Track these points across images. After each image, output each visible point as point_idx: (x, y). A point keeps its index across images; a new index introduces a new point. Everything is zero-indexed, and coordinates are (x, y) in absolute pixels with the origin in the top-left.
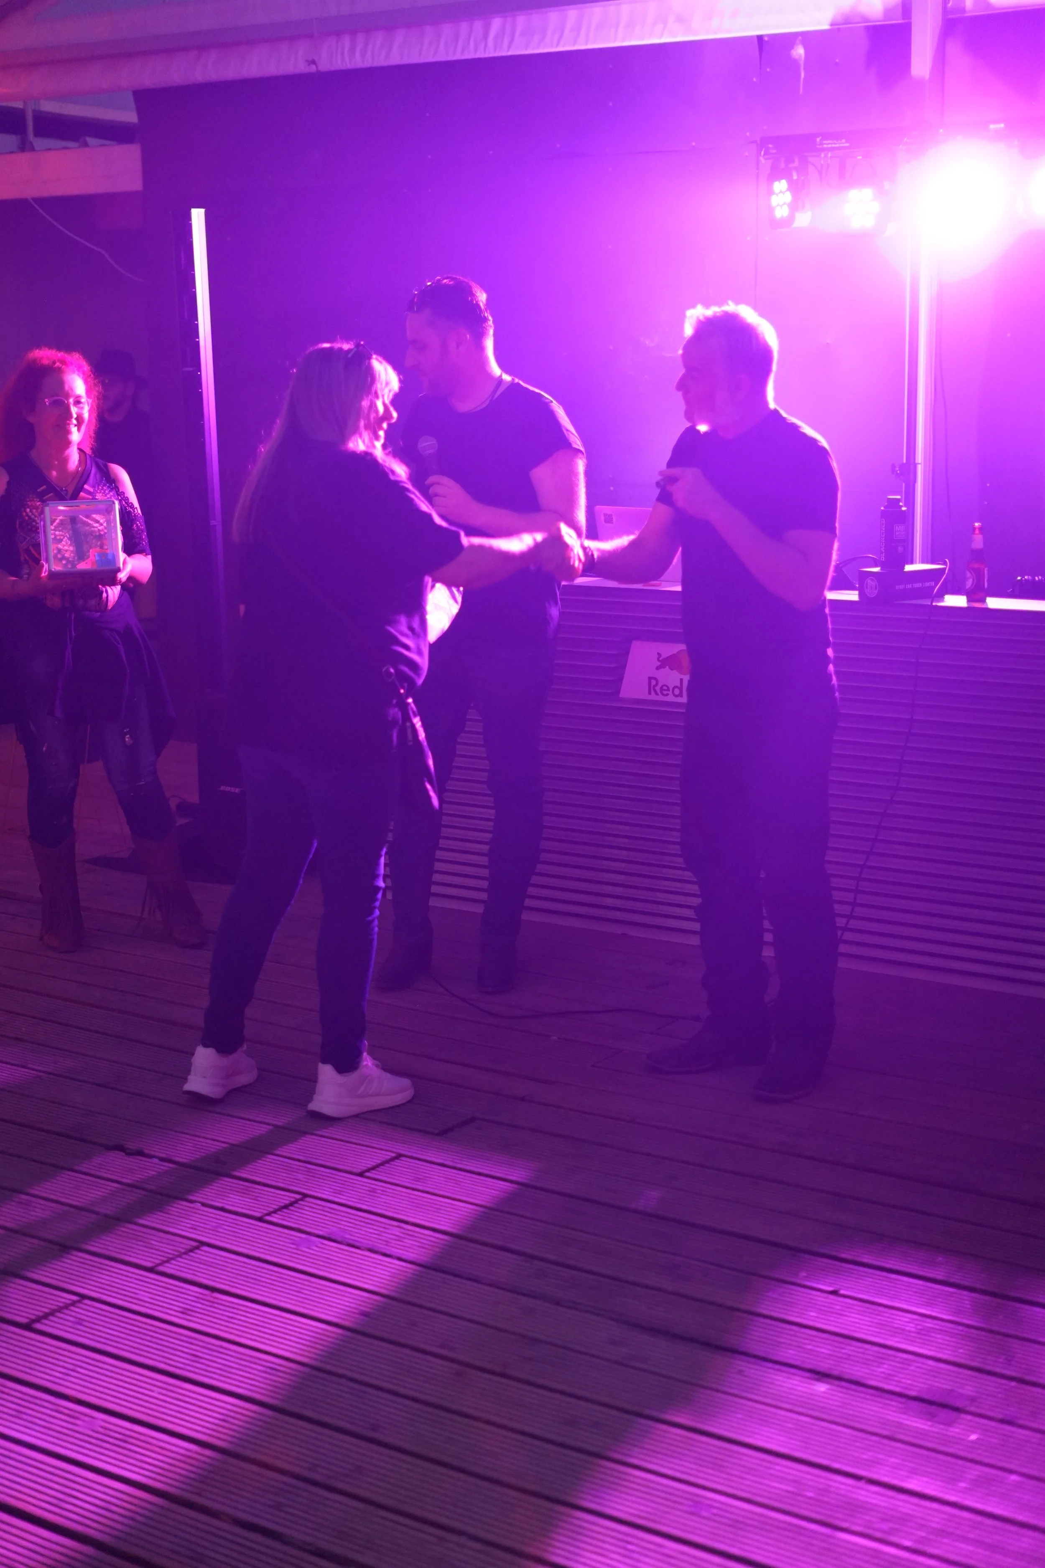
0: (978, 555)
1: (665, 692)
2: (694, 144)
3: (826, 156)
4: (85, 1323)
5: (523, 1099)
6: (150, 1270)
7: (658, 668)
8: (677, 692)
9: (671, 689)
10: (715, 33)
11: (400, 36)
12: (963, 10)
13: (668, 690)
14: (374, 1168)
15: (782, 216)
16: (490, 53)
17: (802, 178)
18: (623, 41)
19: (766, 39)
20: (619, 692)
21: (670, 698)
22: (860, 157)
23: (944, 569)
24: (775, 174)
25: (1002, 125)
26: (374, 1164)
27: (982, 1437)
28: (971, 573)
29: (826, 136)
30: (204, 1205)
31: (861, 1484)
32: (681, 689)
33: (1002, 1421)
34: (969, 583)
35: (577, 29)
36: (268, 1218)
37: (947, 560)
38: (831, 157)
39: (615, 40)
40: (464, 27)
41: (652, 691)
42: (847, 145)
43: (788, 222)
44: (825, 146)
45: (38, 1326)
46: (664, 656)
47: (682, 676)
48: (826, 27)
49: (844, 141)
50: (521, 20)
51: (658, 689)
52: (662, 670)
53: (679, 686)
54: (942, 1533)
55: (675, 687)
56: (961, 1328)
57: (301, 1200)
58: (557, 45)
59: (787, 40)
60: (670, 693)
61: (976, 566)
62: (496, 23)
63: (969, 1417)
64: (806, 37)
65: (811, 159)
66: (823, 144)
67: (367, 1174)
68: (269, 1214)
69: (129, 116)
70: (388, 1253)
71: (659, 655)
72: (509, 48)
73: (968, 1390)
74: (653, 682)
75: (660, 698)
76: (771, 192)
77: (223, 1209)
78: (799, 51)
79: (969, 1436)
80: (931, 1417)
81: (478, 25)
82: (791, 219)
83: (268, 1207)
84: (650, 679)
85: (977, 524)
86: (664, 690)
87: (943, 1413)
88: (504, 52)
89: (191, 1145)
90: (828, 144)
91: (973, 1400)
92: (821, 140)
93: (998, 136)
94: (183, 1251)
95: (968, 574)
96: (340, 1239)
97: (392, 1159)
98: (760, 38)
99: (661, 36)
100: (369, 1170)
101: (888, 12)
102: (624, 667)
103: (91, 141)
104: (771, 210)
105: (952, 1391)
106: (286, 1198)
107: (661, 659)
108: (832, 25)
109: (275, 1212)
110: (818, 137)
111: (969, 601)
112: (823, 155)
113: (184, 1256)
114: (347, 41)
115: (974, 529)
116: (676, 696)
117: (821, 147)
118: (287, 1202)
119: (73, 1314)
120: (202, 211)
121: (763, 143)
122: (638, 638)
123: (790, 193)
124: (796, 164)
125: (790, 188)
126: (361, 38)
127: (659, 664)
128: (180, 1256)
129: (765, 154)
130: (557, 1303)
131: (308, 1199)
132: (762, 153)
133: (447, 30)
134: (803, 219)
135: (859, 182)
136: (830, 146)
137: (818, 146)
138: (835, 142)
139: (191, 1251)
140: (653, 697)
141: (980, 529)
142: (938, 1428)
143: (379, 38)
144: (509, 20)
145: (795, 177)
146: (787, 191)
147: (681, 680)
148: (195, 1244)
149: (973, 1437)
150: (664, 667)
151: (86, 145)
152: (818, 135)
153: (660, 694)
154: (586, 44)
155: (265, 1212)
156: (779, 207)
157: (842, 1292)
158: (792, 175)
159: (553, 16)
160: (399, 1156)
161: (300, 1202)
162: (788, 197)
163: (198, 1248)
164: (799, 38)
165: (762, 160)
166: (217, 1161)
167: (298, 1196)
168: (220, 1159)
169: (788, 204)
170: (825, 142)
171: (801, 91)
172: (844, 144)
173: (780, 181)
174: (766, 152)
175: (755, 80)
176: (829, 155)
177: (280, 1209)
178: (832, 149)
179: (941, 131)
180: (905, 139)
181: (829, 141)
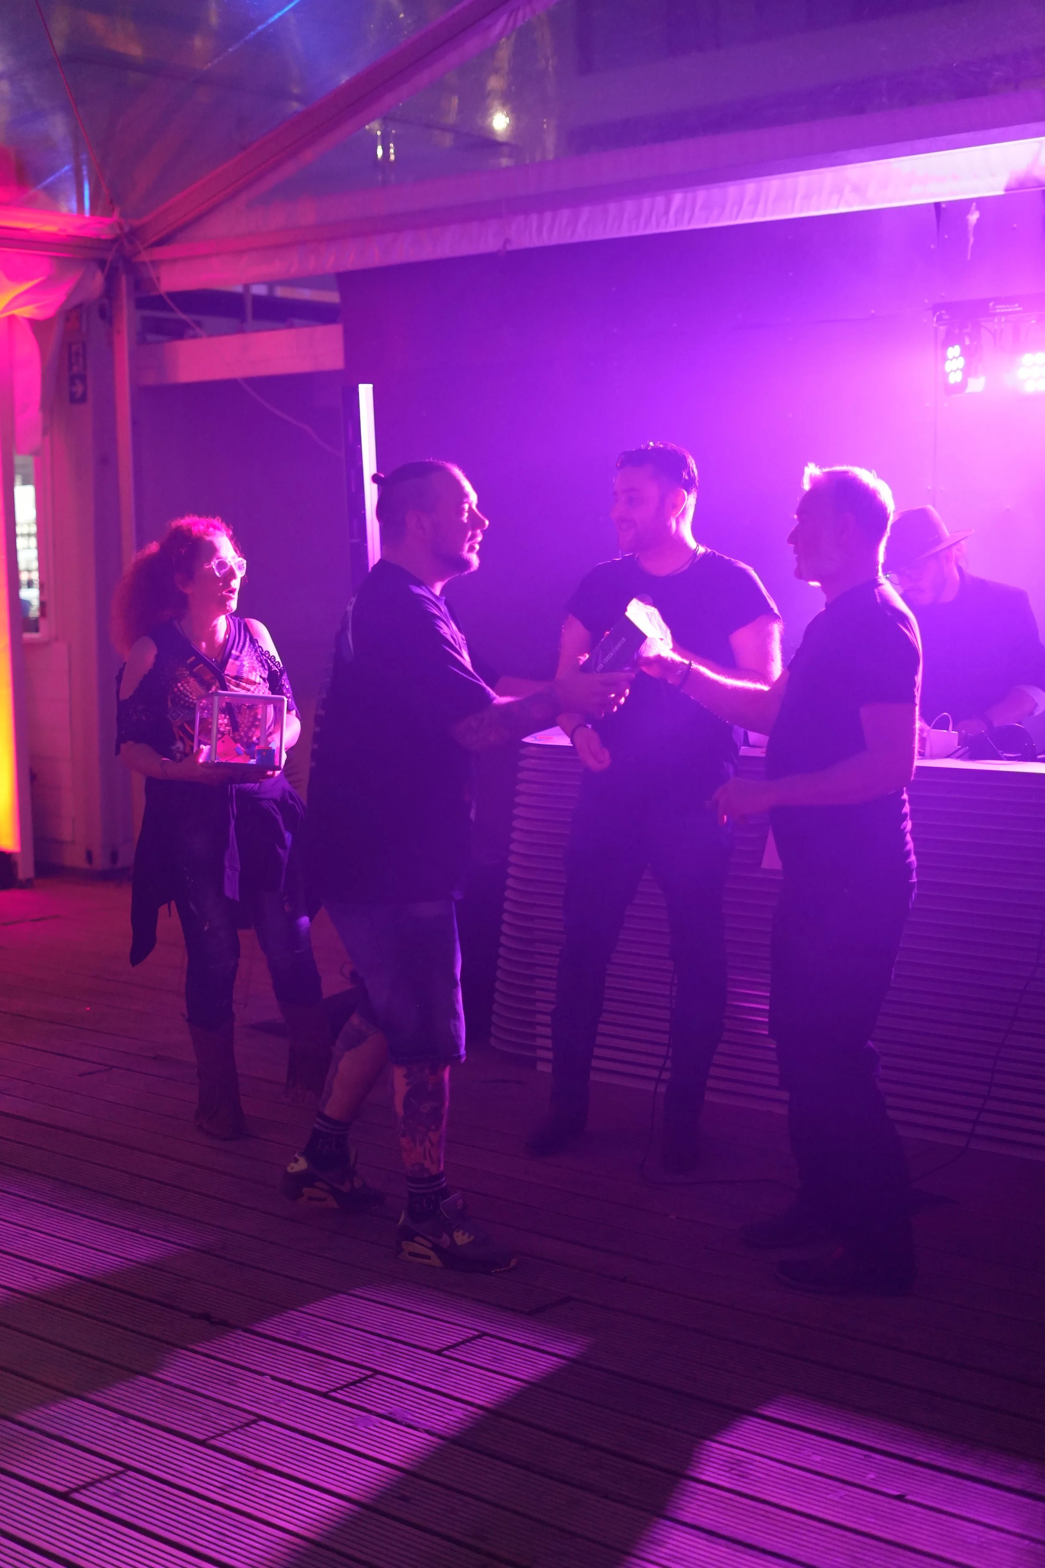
2: (873, 312)
3: (999, 321)
4: (123, 1495)
5: (622, 1279)
6: (202, 1443)
10: (891, 201)
11: (585, 212)
14: (453, 1346)
15: (956, 382)
16: (671, 228)
17: (975, 343)
18: (801, 211)
19: (944, 206)
20: (760, 863)
22: (1033, 322)
24: (949, 341)
26: (454, 1342)
29: (999, 301)
30: (274, 1378)
35: (756, 201)
36: (333, 1394)
38: (1006, 321)
39: (792, 211)
40: (646, 202)
42: (1020, 309)
43: (961, 387)
44: (998, 311)
45: (76, 1496)
48: (1001, 192)
49: (1016, 305)
50: (702, 194)
57: (371, 1376)
58: (736, 218)
59: (962, 207)
62: (678, 198)
64: (980, 203)
65: (983, 324)
66: (994, 309)
67: (445, 1352)
68: (334, 1391)
69: (332, 297)
72: (689, 222)
76: (945, 359)
77: (289, 1383)
78: (974, 217)
81: (660, 200)
82: (963, 385)
83: (336, 1382)
88: (684, 227)
90: (1000, 308)
92: (994, 305)
94: (239, 1424)
96: (399, 1419)
97: (475, 1338)
98: (937, 205)
99: (838, 206)
100: (448, 1348)
103: (296, 321)
104: (946, 375)
106: (355, 1373)
108: (1006, 190)
109: (341, 1388)
110: (991, 302)
112: (996, 320)
113: (239, 1430)
114: (534, 218)
117: (993, 311)
118: (356, 1378)
119: (116, 1486)
120: (371, 386)
121: (936, 308)
123: (964, 358)
124: (968, 330)
125: (962, 354)
126: (548, 215)
128: (234, 1430)
131: (379, 1376)
132: (935, 319)
133: (630, 205)
134: (976, 385)
135: (1033, 347)
136: (1003, 311)
137: (991, 312)
138: (1008, 306)
139: (247, 1425)
143: (565, 214)
144: (690, 195)
145: (967, 342)
146: (960, 356)
148: (253, 1418)
151: (291, 326)
152: (991, 300)
154: (764, 216)
155: (332, 1388)
156: (953, 373)
158: (964, 340)
159: (732, 189)
160: (481, 1335)
161: (369, 1379)
162: (961, 362)
163: (254, 1422)
164: (974, 204)
165: (935, 325)
166: (298, 1333)
167: (369, 1373)
168: (302, 1331)
169: (961, 370)
170: (997, 307)
171: (969, 257)
172: (1017, 308)
173: (953, 347)
174: (939, 319)
175: (933, 247)
176: (1003, 319)
177: (347, 1386)
178: (1005, 314)
181: (1002, 306)
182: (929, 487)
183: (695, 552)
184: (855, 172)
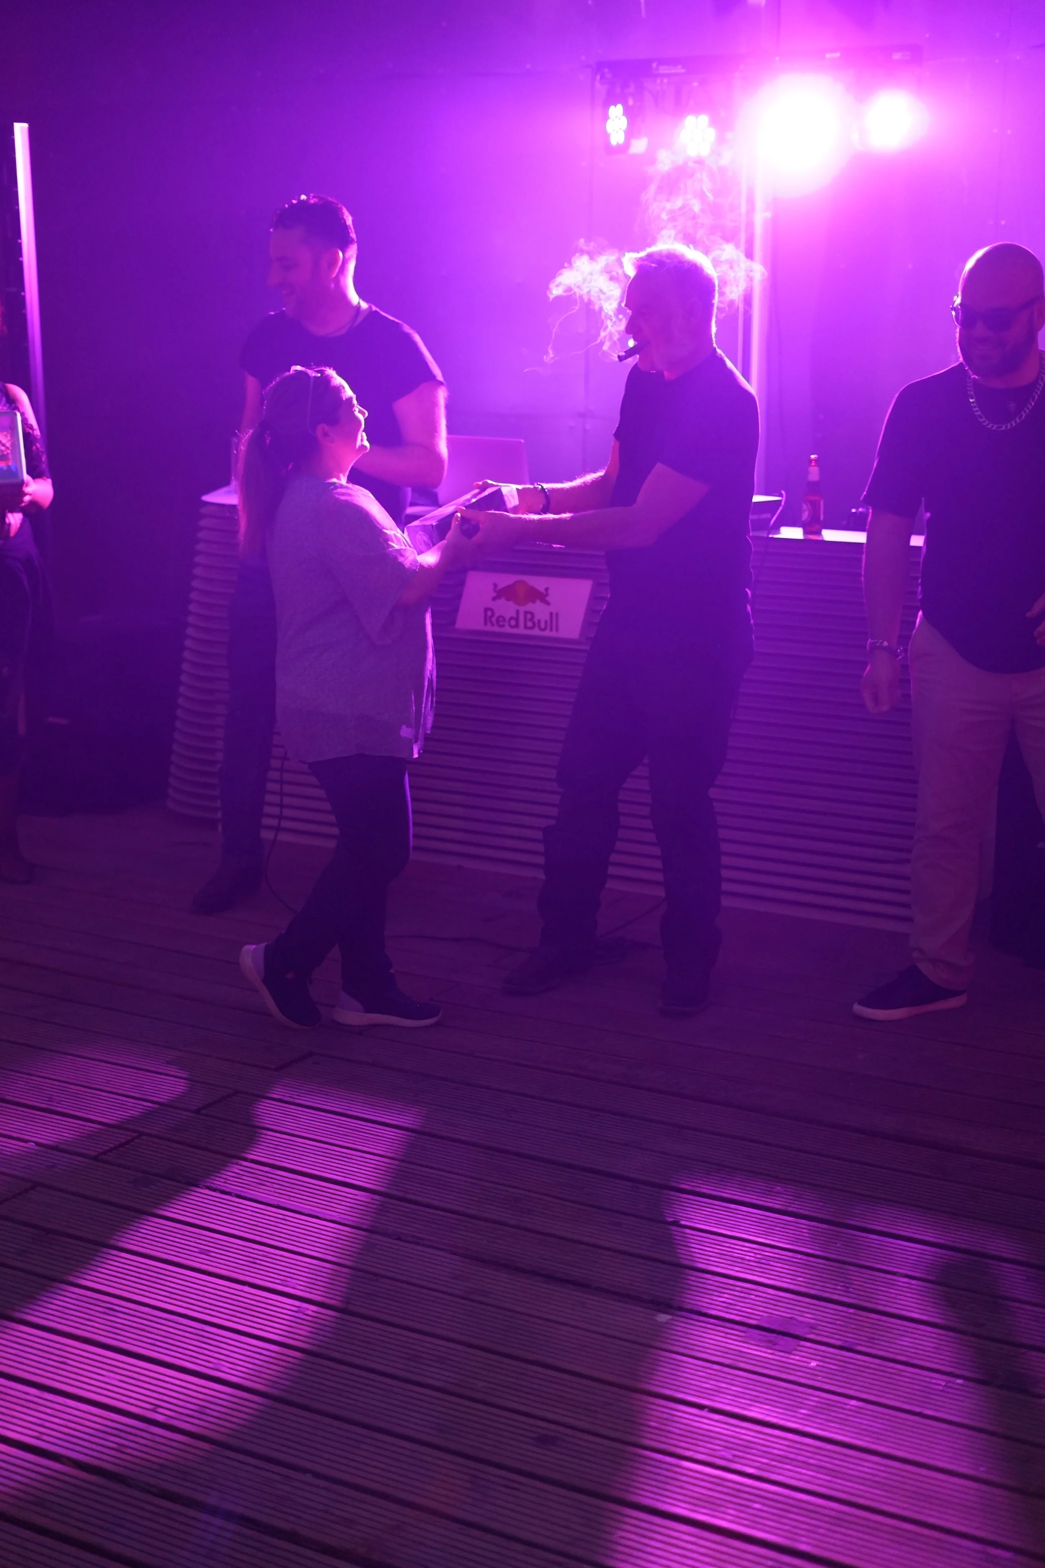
0: (814, 487)
1: (501, 623)
2: (528, 66)
3: (662, 82)
7: (494, 599)
8: (513, 623)
9: (507, 618)
13: (504, 620)
14: (210, 1105)
15: (618, 143)
17: (640, 103)
20: (454, 623)
21: (507, 629)
22: (695, 84)
23: (780, 501)
24: (611, 100)
25: (838, 55)
26: (211, 1100)
27: (821, 1364)
28: (807, 506)
29: (662, 62)
31: (704, 1413)
32: (517, 619)
33: (841, 1348)
34: (805, 516)
36: (104, 1157)
37: (783, 492)
38: (667, 83)
42: (683, 71)
43: (624, 148)
44: (661, 72)
46: (500, 587)
47: (517, 607)
49: (680, 67)
51: (494, 619)
53: (514, 615)
54: (783, 1459)
55: (512, 618)
56: (799, 1256)
57: (136, 1138)
60: (506, 624)
61: (812, 498)
63: (808, 1344)
65: (646, 85)
66: (658, 70)
67: (204, 1111)
68: (105, 1153)
70: (227, 1190)
71: (495, 585)
73: (807, 1318)
74: (489, 613)
75: (496, 629)
76: (606, 117)
77: (57, 1149)
79: (810, 1363)
80: (772, 1345)
82: (626, 146)
83: (103, 1145)
84: (486, 610)
85: (813, 457)
86: (500, 620)
87: (783, 1341)
89: (24, 1083)
90: (664, 70)
91: (812, 1327)
92: (656, 65)
94: (17, 1192)
95: (805, 507)
96: (178, 1178)
97: (230, 1095)
100: (205, 1107)
102: (459, 597)
104: (607, 136)
105: (791, 1318)
106: (121, 1136)
109: (110, 1151)
110: (654, 62)
111: (805, 533)
112: (658, 81)
113: (18, 1197)
115: (811, 460)
116: (512, 627)
117: (657, 72)
118: (124, 1140)
120: (26, 125)
121: (599, 67)
122: (475, 568)
123: (627, 119)
124: (632, 88)
125: (625, 114)
127: (494, 594)
128: (14, 1197)
129: (600, 79)
130: (399, 1239)
131: (144, 1137)
132: (598, 77)
135: (697, 110)
136: (665, 72)
137: (654, 72)
138: (671, 67)
139: (26, 1191)
140: (489, 628)
141: (815, 460)
142: (778, 1356)
145: (631, 102)
146: (622, 116)
147: (518, 612)
148: (30, 1184)
149: (813, 1364)
152: (653, 60)
155: (101, 1151)
156: (614, 133)
157: (683, 1223)
158: (627, 100)
160: (235, 1092)
161: (136, 1140)
162: (623, 122)
163: (32, 1188)
165: (598, 85)
166: (51, 1100)
167: (135, 1135)
168: (54, 1097)
169: (624, 131)
170: (661, 67)
171: (641, 16)
172: (680, 70)
173: (615, 105)
174: (602, 77)
176: (665, 81)
177: (115, 1148)
178: (668, 76)
179: (777, 58)
180: (742, 67)
181: (665, 67)
183: (358, 307)
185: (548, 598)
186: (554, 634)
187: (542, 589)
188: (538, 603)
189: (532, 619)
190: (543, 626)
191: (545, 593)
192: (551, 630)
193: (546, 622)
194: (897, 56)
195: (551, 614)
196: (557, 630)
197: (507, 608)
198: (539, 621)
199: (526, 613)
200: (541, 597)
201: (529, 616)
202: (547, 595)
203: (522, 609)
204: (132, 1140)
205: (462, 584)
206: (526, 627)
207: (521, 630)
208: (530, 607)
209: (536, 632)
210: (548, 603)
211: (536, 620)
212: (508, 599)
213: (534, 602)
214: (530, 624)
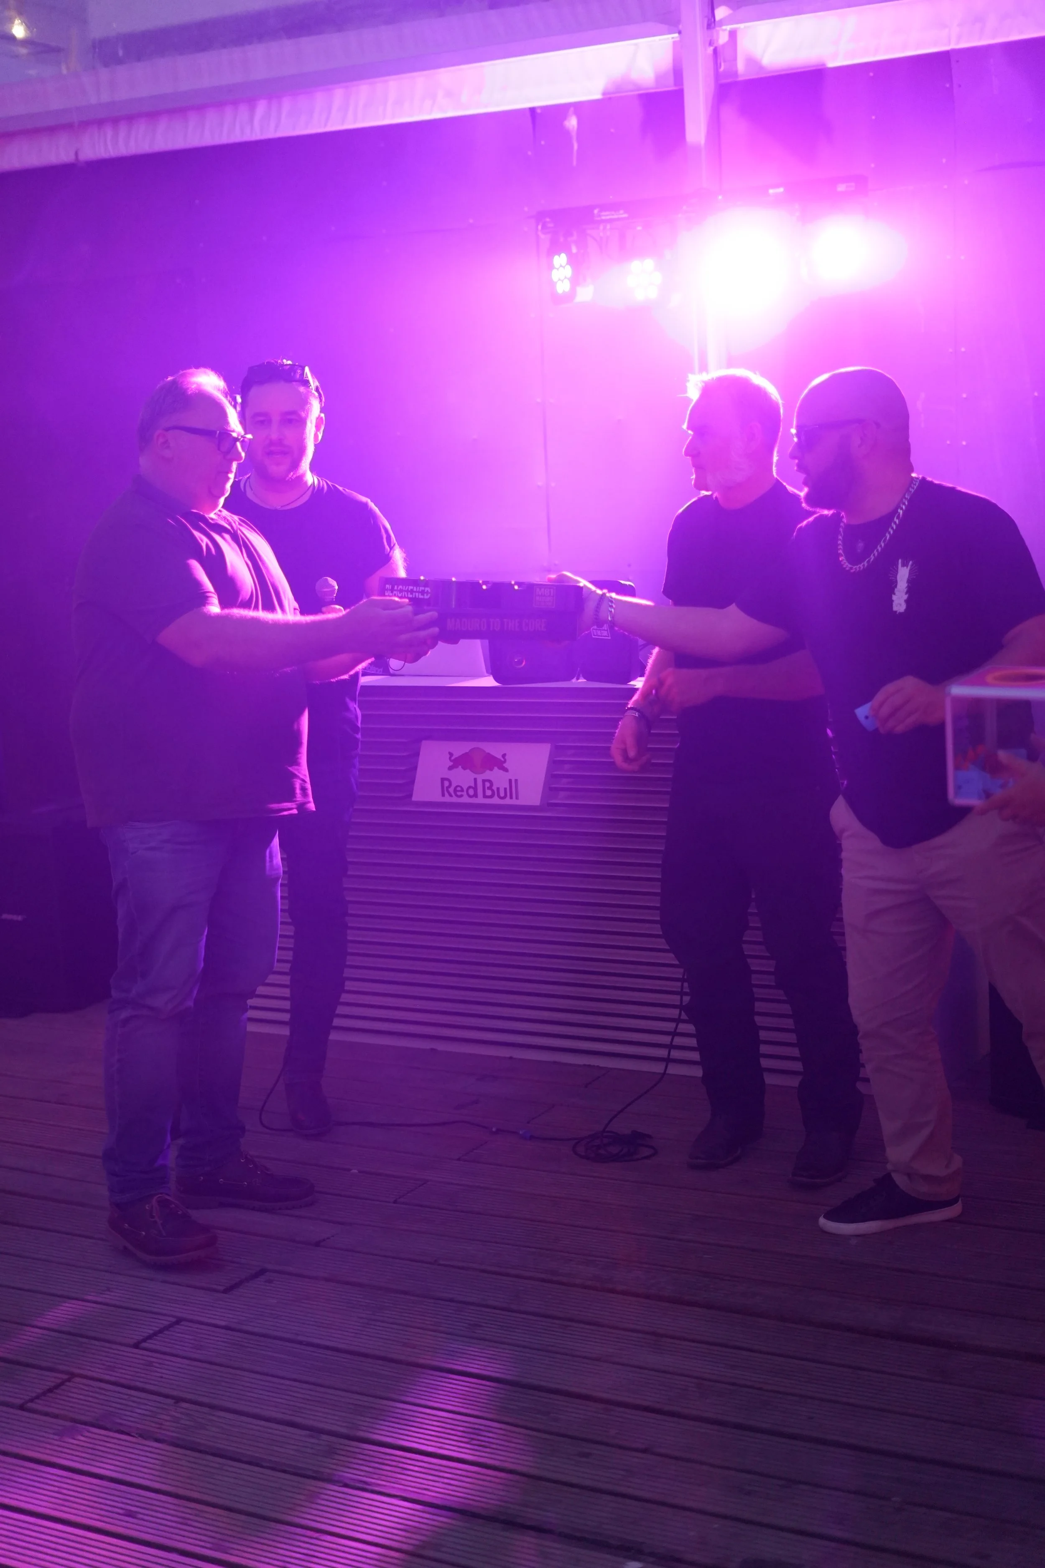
1: (459, 793)
2: (471, 221)
3: (605, 228)
5: (318, 1244)
7: (450, 768)
8: (471, 792)
9: (465, 790)
10: (485, 107)
11: (162, 124)
12: (736, 74)
13: (462, 790)
14: (150, 1337)
15: (564, 291)
16: (257, 136)
17: (583, 251)
18: (391, 118)
19: (539, 111)
20: (411, 796)
21: (465, 799)
22: (639, 228)
24: (555, 248)
25: (781, 190)
26: (151, 1332)
29: (604, 208)
32: (475, 789)
35: (344, 108)
36: (30, 1405)
38: (610, 229)
39: (384, 118)
40: (228, 113)
41: (446, 793)
42: (625, 215)
43: (570, 296)
44: (604, 218)
46: (456, 754)
48: (598, 96)
49: (622, 212)
50: (286, 104)
51: (451, 790)
52: (455, 770)
53: (473, 785)
55: (470, 787)
57: (69, 1380)
58: (325, 125)
59: (559, 112)
60: (465, 793)
62: (261, 108)
64: (578, 108)
65: (589, 232)
66: (599, 216)
67: (144, 1345)
68: (32, 1401)
71: (451, 754)
72: (276, 130)
74: (446, 784)
75: (454, 799)
76: (551, 267)
78: (572, 123)
81: (242, 110)
82: (572, 294)
83: (31, 1392)
84: (443, 780)
86: (458, 790)
88: (271, 134)
90: (606, 215)
92: (599, 212)
93: (778, 202)
96: (108, 1424)
97: (173, 1325)
98: (532, 110)
99: (429, 113)
100: (144, 1340)
101: (659, 78)
102: (414, 769)
104: (552, 285)
106: (51, 1379)
107: (453, 758)
108: (604, 94)
109: (37, 1397)
110: (595, 209)
112: (601, 227)
114: (109, 131)
116: (470, 796)
117: (599, 219)
118: (52, 1384)
121: (540, 217)
122: (427, 738)
123: (571, 266)
124: (575, 238)
125: (569, 262)
126: (123, 128)
127: (451, 764)
129: (543, 228)
131: (75, 1379)
132: (540, 227)
133: (211, 117)
134: (585, 294)
135: (640, 253)
136: (608, 217)
137: (596, 218)
138: (613, 213)
140: (447, 799)
143: (141, 127)
144: (274, 104)
145: (574, 250)
146: (567, 264)
147: (475, 780)
150: (457, 767)
152: (594, 207)
153: (453, 794)
154: (355, 123)
155: (27, 1398)
156: (560, 282)
158: (571, 249)
159: (319, 97)
160: (179, 1321)
161: (68, 1384)
162: (568, 271)
164: (572, 109)
165: (540, 233)
167: (65, 1377)
169: (569, 279)
170: (603, 213)
171: (575, 163)
172: (622, 214)
173: (559, 255)
174: (544, 227)
175: (530, 153)
176: (608, 226)
177: (44, 1394)
178: (610, 221)
179: (720, 197)
180: (684, 207)
181: (607, 213)
182: (539, 400)
184: (446, 76)
185: (505, 765)
186: (514, 802)
187: (499, 757)
188: (496, 768)
189: (490, 788)
190: (502, 794)
191: (503, 760)
192: (511, 798)
193: (505, 789)
194: (841, 188)
195: (510, 781)
196: (517, 798)
197: (463, 777)
198: (498, 789)
199: (484, 781)
200: (499, 764)
201: (487, 784)
202: (505, 761)
203: (480, 778)
204: (62, 1384)
205: (417, 754)
206: (485, 796)
207: (480, 800)
208: (488, 775)
209: (495, 800)
210: (506, 770)
211: (494, 788)
212: (464, 768)
213: (491, 770)
214: (489, 793)
